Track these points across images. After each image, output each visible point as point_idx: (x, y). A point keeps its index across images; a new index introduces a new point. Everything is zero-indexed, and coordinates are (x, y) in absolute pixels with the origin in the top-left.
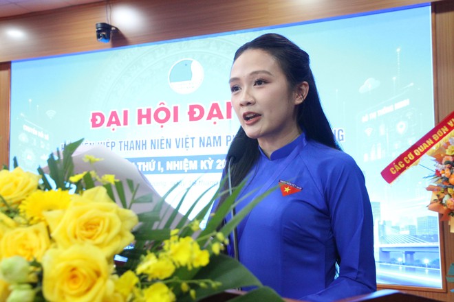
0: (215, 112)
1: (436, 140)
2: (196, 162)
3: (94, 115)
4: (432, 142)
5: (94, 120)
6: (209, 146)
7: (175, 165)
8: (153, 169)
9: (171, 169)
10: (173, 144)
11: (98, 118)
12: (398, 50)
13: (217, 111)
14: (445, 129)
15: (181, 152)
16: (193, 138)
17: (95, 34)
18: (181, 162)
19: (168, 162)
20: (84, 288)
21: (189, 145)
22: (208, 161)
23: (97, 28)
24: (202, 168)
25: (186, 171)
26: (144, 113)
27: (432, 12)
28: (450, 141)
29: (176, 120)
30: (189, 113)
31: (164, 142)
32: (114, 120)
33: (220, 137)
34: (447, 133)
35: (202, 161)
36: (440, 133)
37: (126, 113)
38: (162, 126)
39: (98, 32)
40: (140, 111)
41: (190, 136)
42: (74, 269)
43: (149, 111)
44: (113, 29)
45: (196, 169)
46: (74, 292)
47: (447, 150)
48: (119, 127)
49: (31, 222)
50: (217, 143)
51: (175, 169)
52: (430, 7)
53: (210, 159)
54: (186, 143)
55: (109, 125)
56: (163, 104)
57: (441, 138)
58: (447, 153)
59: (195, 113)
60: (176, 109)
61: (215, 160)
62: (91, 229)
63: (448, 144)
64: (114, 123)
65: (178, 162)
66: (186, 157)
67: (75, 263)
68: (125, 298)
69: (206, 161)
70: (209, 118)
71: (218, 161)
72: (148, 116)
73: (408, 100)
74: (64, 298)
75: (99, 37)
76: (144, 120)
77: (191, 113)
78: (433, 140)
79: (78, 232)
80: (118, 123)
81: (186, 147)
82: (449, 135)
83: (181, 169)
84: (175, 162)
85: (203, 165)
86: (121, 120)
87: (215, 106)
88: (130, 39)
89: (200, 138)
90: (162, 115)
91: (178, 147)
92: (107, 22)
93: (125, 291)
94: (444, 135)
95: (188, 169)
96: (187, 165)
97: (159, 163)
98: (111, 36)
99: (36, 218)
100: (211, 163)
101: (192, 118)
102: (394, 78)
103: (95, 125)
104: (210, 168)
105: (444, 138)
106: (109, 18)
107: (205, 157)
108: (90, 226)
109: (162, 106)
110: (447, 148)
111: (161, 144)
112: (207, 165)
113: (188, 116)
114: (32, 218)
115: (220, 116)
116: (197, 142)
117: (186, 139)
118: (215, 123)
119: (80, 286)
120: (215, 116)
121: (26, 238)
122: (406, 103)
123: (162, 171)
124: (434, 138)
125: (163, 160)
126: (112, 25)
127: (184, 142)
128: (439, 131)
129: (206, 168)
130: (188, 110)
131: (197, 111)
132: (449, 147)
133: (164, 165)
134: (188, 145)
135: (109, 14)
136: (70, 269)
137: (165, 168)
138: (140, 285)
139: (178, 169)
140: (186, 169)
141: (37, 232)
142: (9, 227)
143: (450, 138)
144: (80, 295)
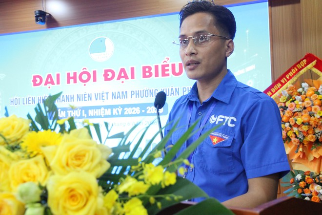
0: (123, 75)
1: (274, 92)
2: (110, 110)
3: (35, 77)
4: (271, 94)
5: (34, 81)
6: (119, 98)
7: (95, 112)
8: (79, 115)
9: (92, 115)
10: (93, 97)
11: (38, 79)
12: (247, 31)
13: (124, 74)
14: (279, 85)
15: (99, 103)
16: (107, 93)
17: (34, 19)
18: (99, 110)
19: (89, 110)
20: (81, 204)
21: (105, 98)
22: (118, 109)
23: (36, 14)
24: (114, 114)
25: (103, 116)
26: (72, 75)
27: (269, 6)
28: (282, 92)
29: (95, 80)
30: (104, 75)
31: (87, 96)
32: (49, 80)
33: (126, 92)
34: (281, 87)
35: (114, 109)
36: (276, 87)
37: (58, 75)
38: (85, 85)
39: (37, 17)
40: (68, 74)
41: (105, 92)
42: (72, 190)
43: (75, 74)
44: (47, 15)
45: (110, 114)
46: (75, 208)
47: (280, 99)
48: (53, 85)
49: (32, 156)
50: (124, 96)
51: (95, 115)
52: (268, 2)
53: (120, 107)
54: (103, 96)
55: (46, 84)
56: (86, 69)
57: (276, 91)
58: (281, 101)
59: (108, 75)
60: (95, 72)
61: (123, 108)
62: (79, 159)
63: (281, 95)
64: (49, 83)
65: (97, 110)
66: (102, 106)
67: (74, 186)
68: (109, 210)
69: (116, 109)
70: (119, 78)
71: (125, 109)
72: (74, 78)
73: (254, 65)
74: (66, 212)
75: (37, 20)
76: (72, 81)
77: (106, 75)
78: (272, 92)
79: (70, 162)
80: (52, 83)
81: (102, 99)
82: (282, 88)
83: (99, 115)
84: (94, 110)
85: (115, 111)
86: (55, 81)
87: (123, 70)
88: (60, 23)
89: (113, 93)
90: (85, 77)
91: (96, 99)
92: (43, 10)
93: (110, 205)
94: (279, 89)
95: (104, 114)
96: (104, 112)
97: (83, 111)
98: (46, 20)
99: (35, 153)
100: (120, 110)
101: (106, 79)
102: (245, 51)
103: (35, 85)
104: (120, 114)
105: (278, 91)
106: (44, 7)
107: (116, 106)
108: (78, 157)
109: (85, 70)
110: (280, 97)
111: (85, 97)
112: (118, 112)
113: (104, 77)
114: (32, 153)
115: (126, 77)
116: (110, 95)
117: (102, 93)
118: (123, 82)
119: (79, 203)
120: (123, 77)
121: (29, 168)
122: (253, 67)
123: (86, 116)
124: (272, 91)
125: (86, 109)
126: (47, 12)
127: (101, 96)
128: (276, 86)
129: (117, 114)
130: (103, 73)
131: (110, 74)
132: (282, 97)
133: (87, 113)
134: (103, 98)
135: (44, 4)
136: (69, 190)
137: (88, 115)
138: (119, 200)
139: (97, 115)
140: (103, 115)
141: (37, 163)
142: (13, 159)
143: (283, 91)
144: (78, 210)
